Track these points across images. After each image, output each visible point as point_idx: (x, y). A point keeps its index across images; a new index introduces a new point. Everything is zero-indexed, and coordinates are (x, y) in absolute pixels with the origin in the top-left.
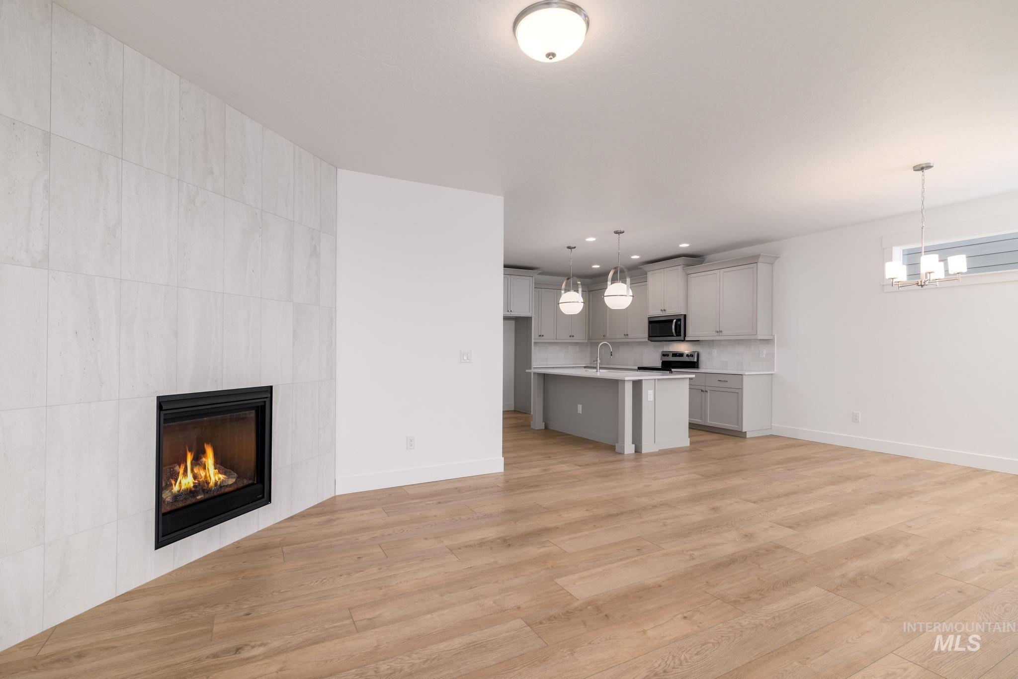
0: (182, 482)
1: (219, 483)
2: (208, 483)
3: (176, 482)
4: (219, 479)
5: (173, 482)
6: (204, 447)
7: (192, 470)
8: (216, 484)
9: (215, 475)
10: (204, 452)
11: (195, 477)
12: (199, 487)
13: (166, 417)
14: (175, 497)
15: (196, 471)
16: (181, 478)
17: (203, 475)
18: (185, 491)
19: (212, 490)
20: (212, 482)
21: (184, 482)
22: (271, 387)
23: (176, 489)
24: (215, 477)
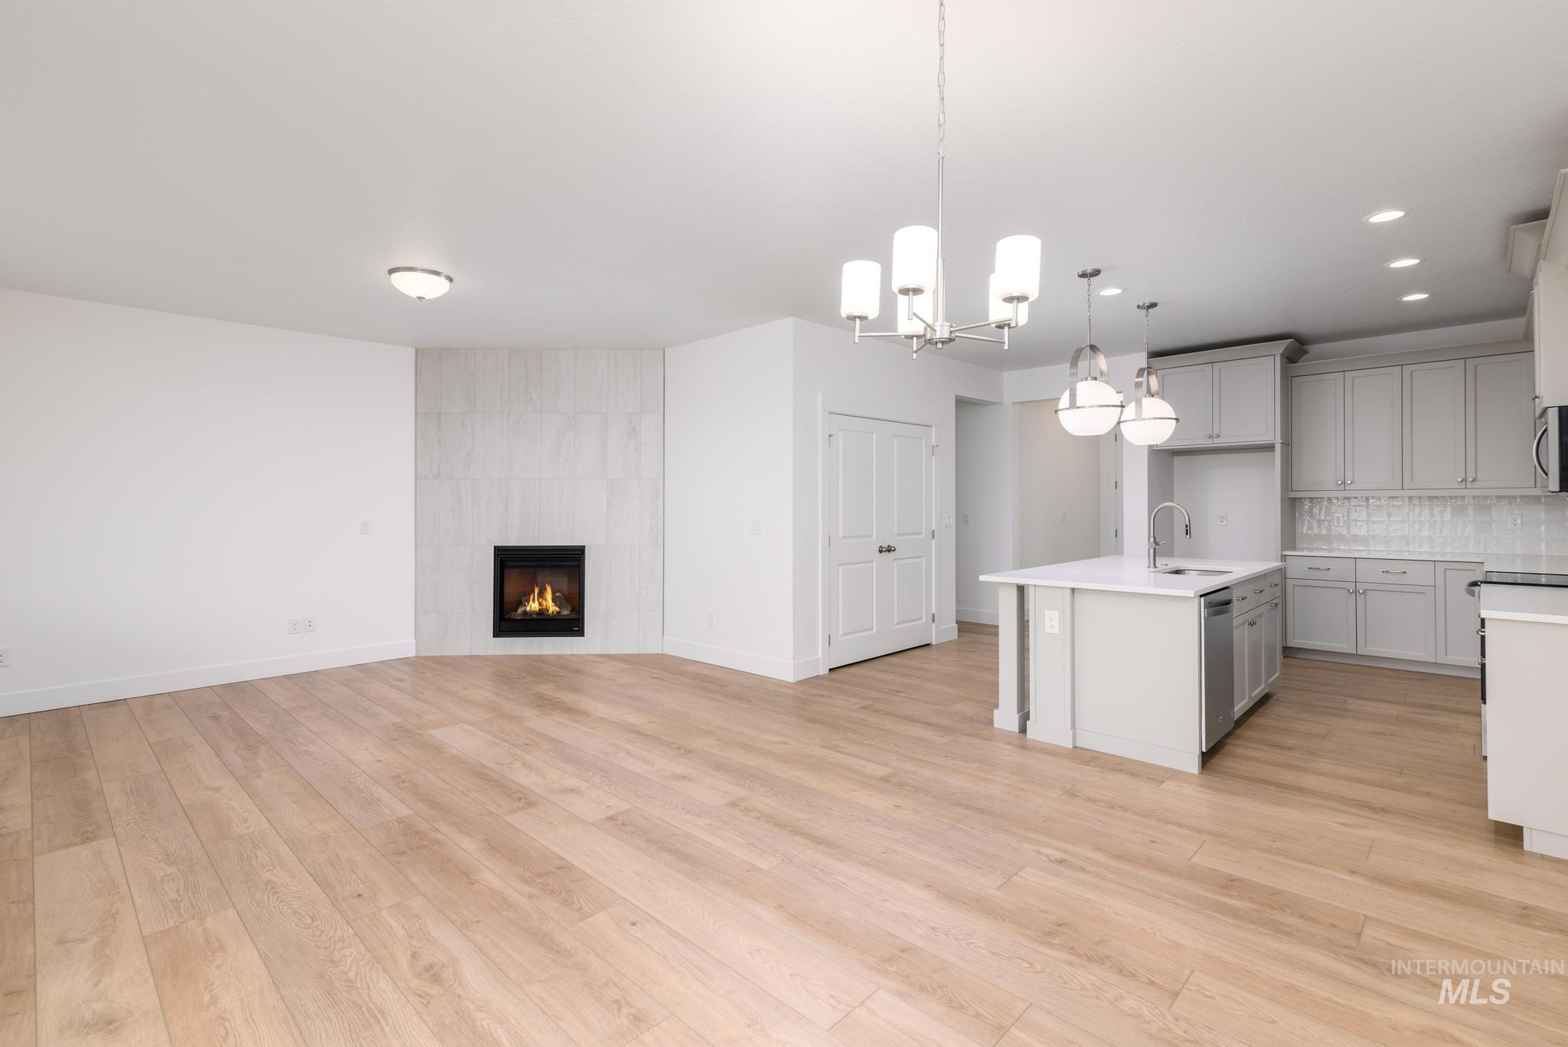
1: (554, 612)
2: (548, 611)
4: (554, 610)
5: (526, 604)
6: (544, 587)
7: (538, 600)
9: (552, 606)
10: (545, 589)
11: (540, 604)
12: (542, 612)
13: (502, 559)
14: (525, 613)
15: (540, 600)
16: (531, 602)
17: (544, 603)
18: (534, 611)
19: (549, 615)
20: (550, 612)
21: (533, 606)
22: (584, 547)
23: (528, 609)
24: (552, 608)
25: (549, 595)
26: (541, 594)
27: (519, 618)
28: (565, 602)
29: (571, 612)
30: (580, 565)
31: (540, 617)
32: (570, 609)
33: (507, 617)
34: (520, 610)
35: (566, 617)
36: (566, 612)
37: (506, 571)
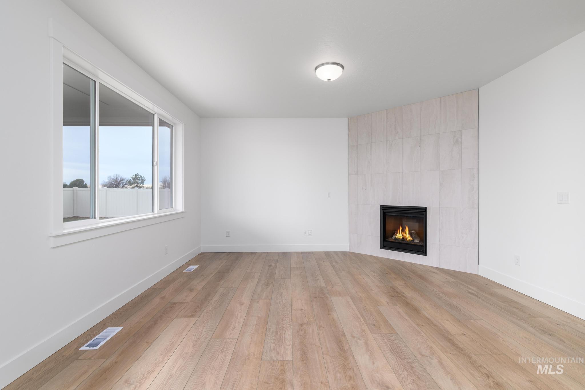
0: (399, 235)
1: (410, 240)
2: (407, 239)
3: (397, 235)
4: (410, 239)
5: (396, 234)
6: (405, 226)
7: (402, 233)
8: (409, 240)
9: (409, 237)
10: (405, 228)
11: (403, 235)
12: (404, 239)
13: (384, 212)
14: (396, 239)
15: (403, 233)
16: (398, 234)
17: (405, 235)
18: (400, 239)
19: (407, 241)
20: (408, 239)
21: (399, 236)
22: (426, 207)
23: (397, 237)
24: (409, 238)
25: (407, 231)
26: (403, 231)
27: (392, 241)
28: (416, 236)
29: (420, 241)
30: (423, 217)
31: (403, 242)
32: (419, 240)
33: (387, 240)
34: (393, 237)
35: (417, 244)
36: (417, 241)
37: (387, 217)
